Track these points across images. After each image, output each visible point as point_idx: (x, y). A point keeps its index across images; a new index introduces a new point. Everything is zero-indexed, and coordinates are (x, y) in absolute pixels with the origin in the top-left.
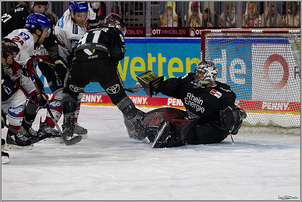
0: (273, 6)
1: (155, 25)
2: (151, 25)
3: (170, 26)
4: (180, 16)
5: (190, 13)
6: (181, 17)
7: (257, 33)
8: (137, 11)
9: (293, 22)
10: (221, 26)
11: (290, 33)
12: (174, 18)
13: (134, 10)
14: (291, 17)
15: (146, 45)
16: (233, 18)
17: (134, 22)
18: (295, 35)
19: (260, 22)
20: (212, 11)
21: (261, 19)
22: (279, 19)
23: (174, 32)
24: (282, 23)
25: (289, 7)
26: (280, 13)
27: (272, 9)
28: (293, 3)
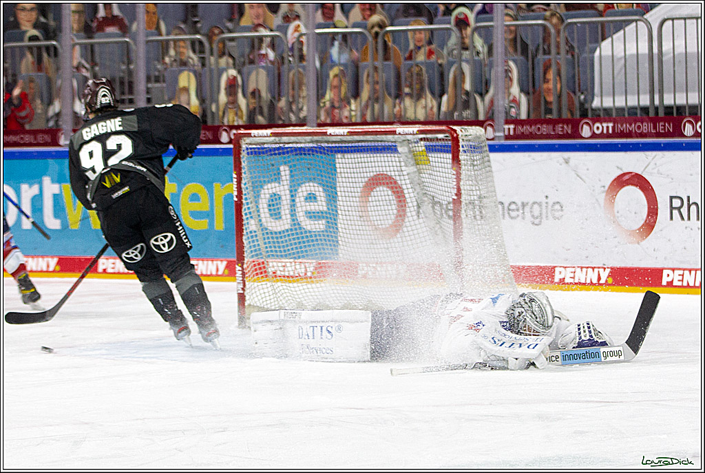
0: (377, 83)
5: (223, 98)
6: (206, 107)
7: (337, 135)
9: (415, 113)
11: (400, 134)
14: (411, 104)
16: (303, 107)
18: (408, 137)
19: (353, 113)
20: (265, 95)
21: (356, 107)
22: (389, 107)
24: (395, 115)
25: (408, 83)
26: (390, 95)
27: (375, 89)
28: (415, 77)
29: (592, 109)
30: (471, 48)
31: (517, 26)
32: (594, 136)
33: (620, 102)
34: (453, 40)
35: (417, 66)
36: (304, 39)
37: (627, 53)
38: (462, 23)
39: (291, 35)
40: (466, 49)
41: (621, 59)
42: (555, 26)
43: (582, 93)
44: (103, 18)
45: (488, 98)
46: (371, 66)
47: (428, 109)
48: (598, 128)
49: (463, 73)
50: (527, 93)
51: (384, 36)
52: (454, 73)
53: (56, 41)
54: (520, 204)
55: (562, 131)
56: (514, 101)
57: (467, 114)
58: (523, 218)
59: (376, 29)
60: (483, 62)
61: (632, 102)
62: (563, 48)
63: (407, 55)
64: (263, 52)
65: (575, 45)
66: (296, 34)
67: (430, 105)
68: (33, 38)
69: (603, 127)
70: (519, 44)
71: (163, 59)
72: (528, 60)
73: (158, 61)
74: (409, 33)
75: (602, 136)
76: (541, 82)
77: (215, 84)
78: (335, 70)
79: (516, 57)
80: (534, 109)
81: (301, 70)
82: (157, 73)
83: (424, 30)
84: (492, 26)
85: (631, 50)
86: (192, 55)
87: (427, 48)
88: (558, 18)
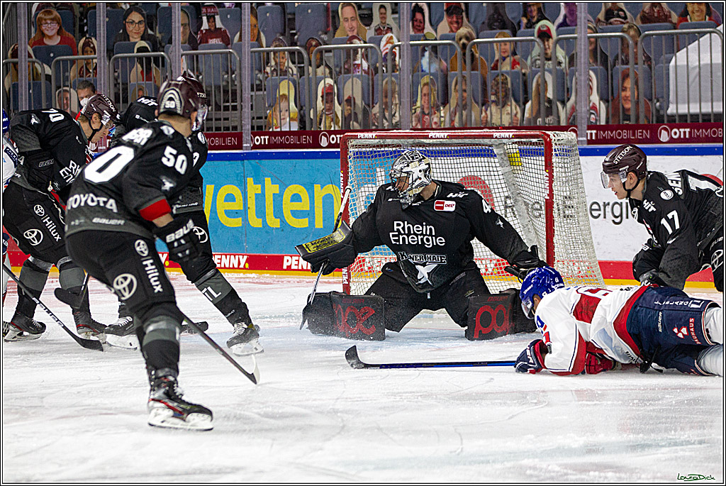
0: (465, 91)
1: (260, 128)
2: (253, 128)
3: (286, 129)
4: (302, 112)
5: (320, 105)
6: (304, 114)
7: (438, 138)
8: (227, 104)
9: (501, 118)
10: (374, 128)
11: (496, 138)
12: (291, 116)
13: (222, 101)
14: (497, 110)
15: (243, 165)
16: (395, 113)
17: (222, 124)
18: (504, 141)
19: (442, 119)
20: (359, 101)
21: (444, 113)
22: (476, 114)
23: (292, 140)
24: (482, 121)
25: (494, 91)
26: (477, 103)
27: (463, 97)
28: (500, 85)
29: (668, 116)
30: (553, 58)
31: (597, 38)
32: (672, 140)
33: (694, 109)
34: (536, 51)
35: (503, 75)
36: (397, 50)
37: (701, 63)
38: (545, 35)
39: (384, 47)
40: (549, 59)
41: (695, 68)
42: (632, 37)
43: (658, 101)
44: (206, 30)
45: (569, 104)
46: (459, 75)
47: (513, 114)
48: (675, 133)
49: (546, 82)
50: (606, 101)
51: (471, 47)
52: (537, 81)
53: (163, 51)
54: (601, 204)
55: (642, 136)
56: (594, 108)
57: (550, 120)
58: (605, 217)
59: (464, 41)
60: (564, 71)
61: (706, 109)
62: (641, 58)
63: (492, 65)
64: (358, 62)
65: (652, 57)
66: (389, 46)
67: (514, 112)
68: (141, 50)
69: (680, 132)
70: (598, 55)
71: (264, 69)
72: (607, 70)
73: (260, 71)
74: (495, 44)
75: (679, 140)
76: (620, 90)
77: (314, 92)
78: (426, 79)
79: (595, 67)
80: (613, 116)
81: (393, 79)
82: (258, 82)
83: (510, 41)
84: (576, 38)
85: (705, 60)
86: (291, 64)
87: (512, 58)
88: (635, 30)
